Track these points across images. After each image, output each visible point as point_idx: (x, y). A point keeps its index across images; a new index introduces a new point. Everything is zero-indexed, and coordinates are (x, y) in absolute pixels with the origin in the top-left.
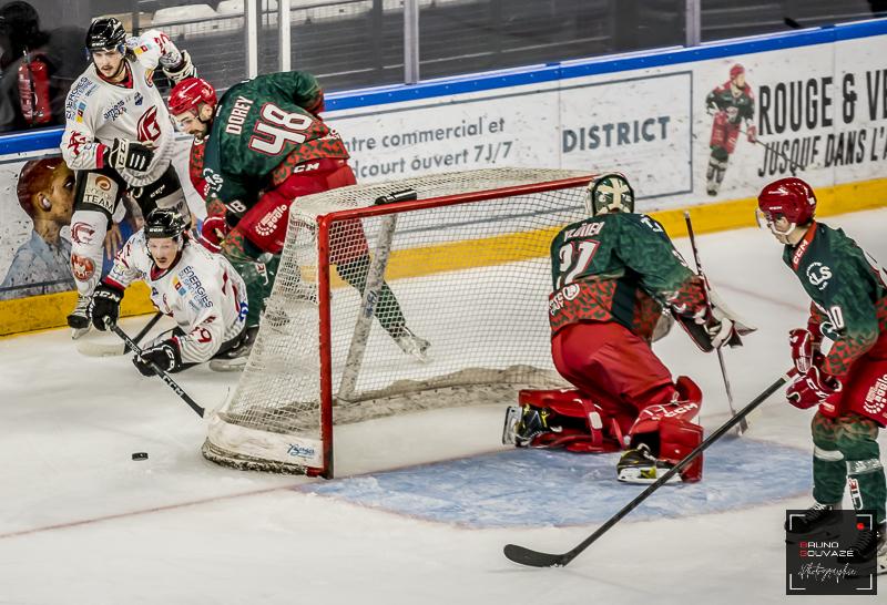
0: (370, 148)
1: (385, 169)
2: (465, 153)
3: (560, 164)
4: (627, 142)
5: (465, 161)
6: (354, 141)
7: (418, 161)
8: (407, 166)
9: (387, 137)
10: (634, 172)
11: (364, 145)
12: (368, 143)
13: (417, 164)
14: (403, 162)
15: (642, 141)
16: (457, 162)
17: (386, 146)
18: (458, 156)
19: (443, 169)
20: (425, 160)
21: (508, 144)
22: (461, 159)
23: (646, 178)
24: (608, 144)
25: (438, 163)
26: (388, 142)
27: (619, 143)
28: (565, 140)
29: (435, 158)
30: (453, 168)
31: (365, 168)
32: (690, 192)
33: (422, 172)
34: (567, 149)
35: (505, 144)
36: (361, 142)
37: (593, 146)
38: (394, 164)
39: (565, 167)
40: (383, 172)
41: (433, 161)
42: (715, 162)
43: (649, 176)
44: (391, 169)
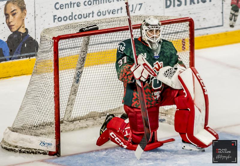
0: (78, 6)
1: (85, 16)
2: (121, 9)
3: (164, 13)
4: (194, 3)
5: (121, 12)
6: (71, 4)
7: (100, 12)
8: (95, 14)
9: (86, 1)
10: (197, 17)
11: (75, 5)
12: (77, 4)
13: (99, 13)
14: (93, 13)
15: (201, 3)
16: (117, 13)
17: (86, 5)
18: (118, 10)
19: (111, 15)
20: (103, 12)
21: (141, 4)
22: (119, 11)
23: (203, 20)
24: (186, 4)
25: (109, 13)
26: (86, 3)
27: (191, 4)
28: (166, 3)
29: (108, 11)
30: (116, 15)
31: (76, 15)
32: (222, 26)
33: (102, 17)
34: (167, 7)
35: (139, 4)
36: (74, 4)
37: (179, 5)
38: (89, 14)
39: (166, 15)
40: (84, 18)
41: (107, 12)
42: (233, 12)
43: (204, 19)
44: (88, 16)
